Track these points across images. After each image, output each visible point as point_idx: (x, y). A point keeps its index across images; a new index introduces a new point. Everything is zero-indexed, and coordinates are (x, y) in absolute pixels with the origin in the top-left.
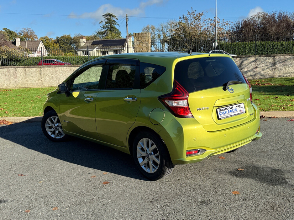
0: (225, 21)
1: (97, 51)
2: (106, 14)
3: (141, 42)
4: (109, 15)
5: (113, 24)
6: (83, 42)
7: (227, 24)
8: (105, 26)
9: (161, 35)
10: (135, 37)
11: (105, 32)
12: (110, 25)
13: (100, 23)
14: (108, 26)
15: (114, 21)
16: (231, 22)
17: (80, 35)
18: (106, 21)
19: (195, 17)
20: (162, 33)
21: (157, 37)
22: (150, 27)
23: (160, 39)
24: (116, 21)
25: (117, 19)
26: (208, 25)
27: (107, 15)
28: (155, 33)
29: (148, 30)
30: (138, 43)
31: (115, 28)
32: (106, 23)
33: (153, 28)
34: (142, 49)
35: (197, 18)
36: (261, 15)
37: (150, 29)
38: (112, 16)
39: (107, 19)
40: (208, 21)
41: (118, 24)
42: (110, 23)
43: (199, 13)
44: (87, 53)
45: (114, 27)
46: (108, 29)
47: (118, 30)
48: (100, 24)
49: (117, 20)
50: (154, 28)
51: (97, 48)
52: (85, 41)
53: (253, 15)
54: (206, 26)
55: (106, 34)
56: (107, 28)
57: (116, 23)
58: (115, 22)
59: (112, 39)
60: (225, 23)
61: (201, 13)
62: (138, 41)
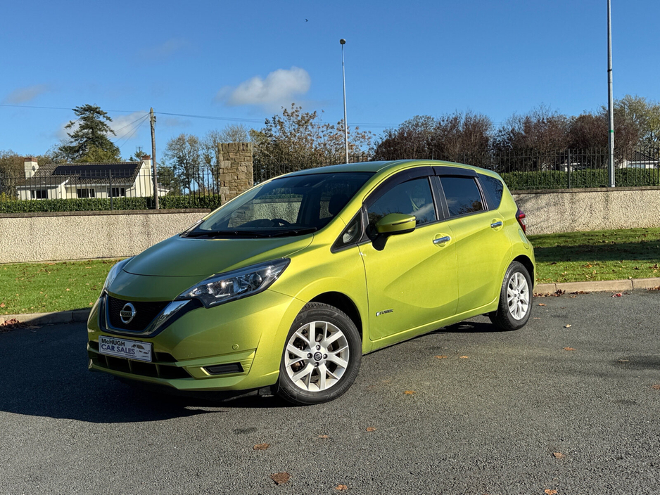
0: (360, 131)
1: (66, 188)
2: (82, 108)
3: (234, 163)
4: (89, 109)
5: (100, 130)
6: (31, 169)
7: (363, 137)
8: (80, 134)
9: (212, 158)
10: (222, 152)
11: (80, 147)
12: (92, 133)
13: (69, 126)
14: (87, 134)
15: (102, 123)
16: (372, 133)
17: (12, 155)
18: (82, 122)
19: (299, 121)
20: (214, 152)
21: (204, 161)
22: (187, 138)
23: (211, 166)
24: (107, 122)
25: (108, 119)
26: (326, 138)
27: (85, 110)
28: (200, 153)
29: (181, 146)
30: (228, 163)
31: (106, 139)
32: (83, 127)
33: (193, 142)
34: (236, 178)
35: (304, 122)
36: (421, 121)
37: (187, 144)
38: (98, 113)
39: (85, 119)
40: (325, 129)
41: (112, 131)
42: (92, 128)
43: (307, 114)
44: (42, 194)
45: (102, 137)
46: (86, 141)
47: (112, 143)
48: (68, 128)
49: (110, 120)
50: (195, 142)
51: (67, 181)
52: (37, 167)
53: (406, 122)
54: (322, 140)
55: (81, 152)
56: (85, 139)
57: (107, 127)
58: (105, 125)
59: (97, 163)
60: (360, 136)
61: (311, 113)
62: (228, 160)
